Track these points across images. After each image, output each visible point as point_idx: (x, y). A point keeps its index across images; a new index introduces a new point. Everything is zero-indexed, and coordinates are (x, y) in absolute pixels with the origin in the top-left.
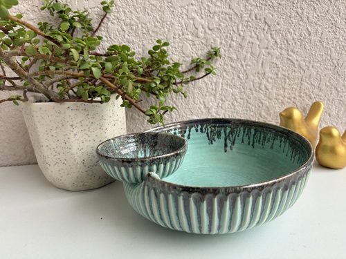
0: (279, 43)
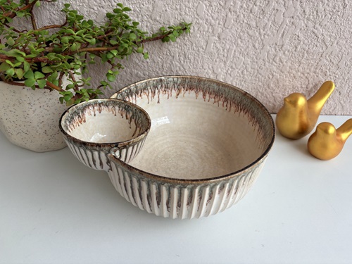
0: (307, 13)
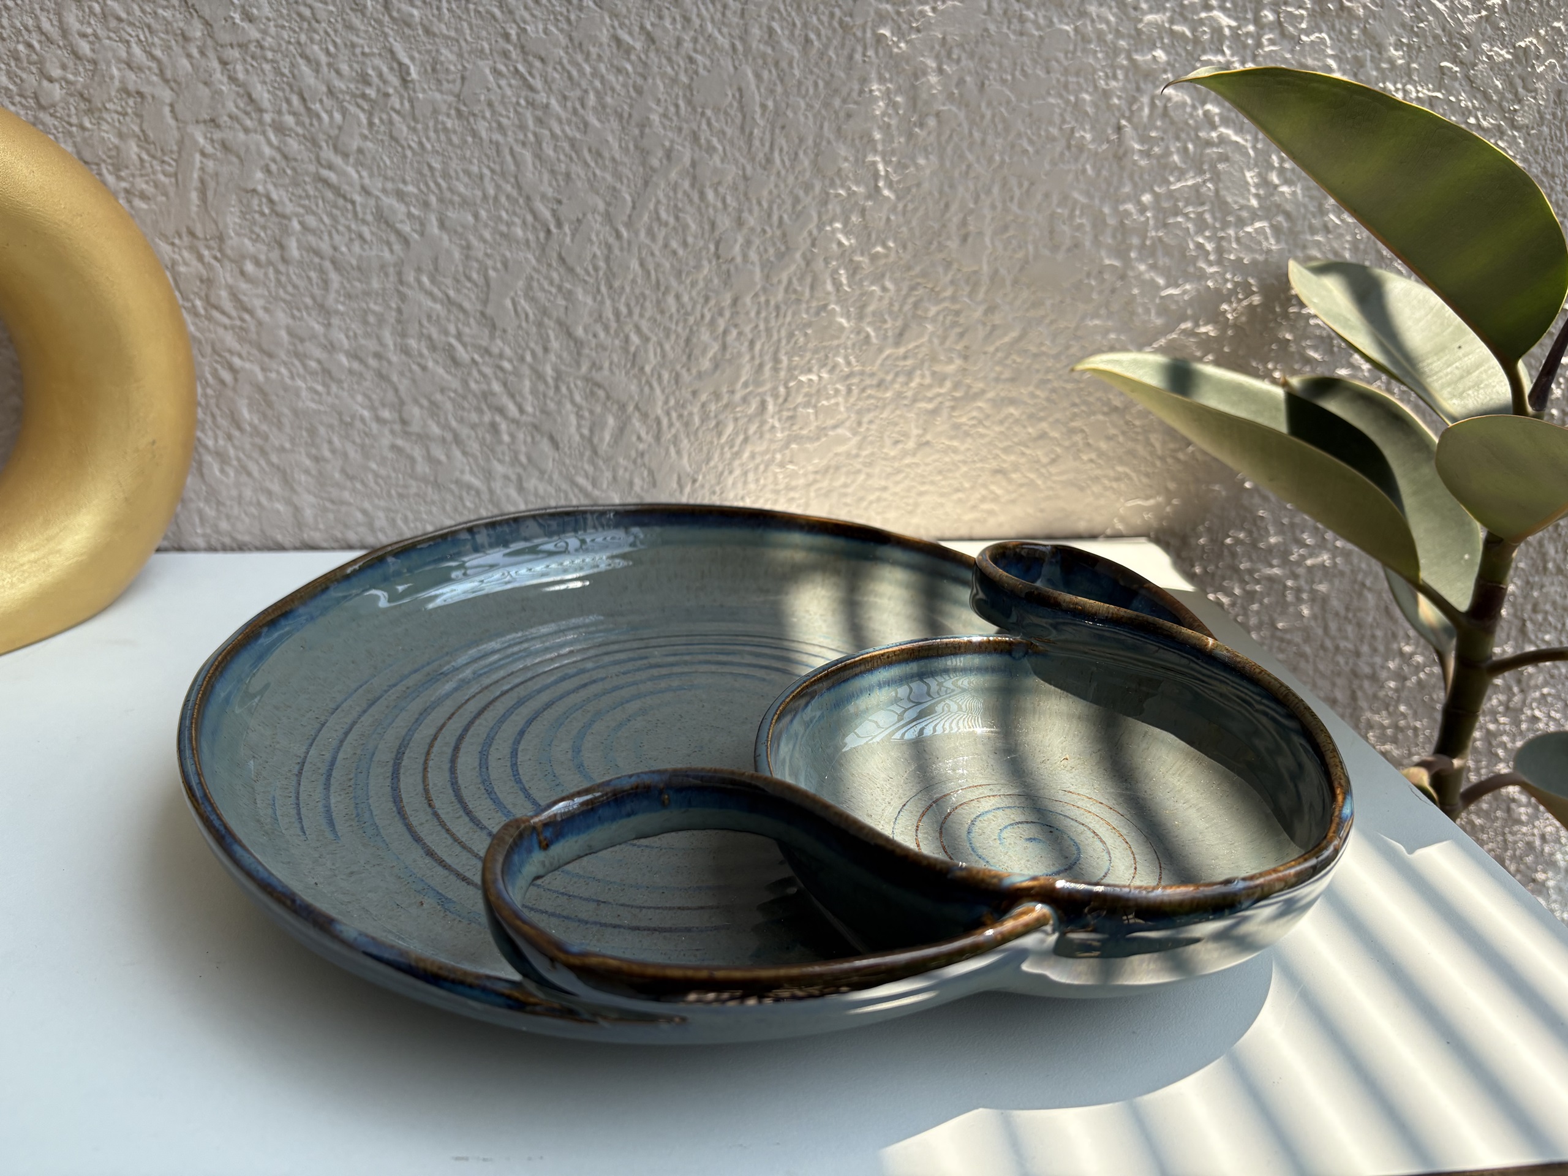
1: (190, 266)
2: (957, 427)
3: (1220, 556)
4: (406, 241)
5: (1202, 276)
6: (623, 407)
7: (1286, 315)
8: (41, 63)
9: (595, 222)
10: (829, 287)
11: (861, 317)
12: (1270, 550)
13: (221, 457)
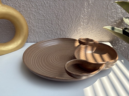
1: (28, 20)
2: (92, 32)
3: (115, 44)
4: (45, 17)
5: (115, 19)
6: (63, 31)
7: (123, 22)
8: (16, 3)
9: (61, 15)
10: (81, 20)
11: (83, 23)
12: (120, 43)
13: (30, 35)
